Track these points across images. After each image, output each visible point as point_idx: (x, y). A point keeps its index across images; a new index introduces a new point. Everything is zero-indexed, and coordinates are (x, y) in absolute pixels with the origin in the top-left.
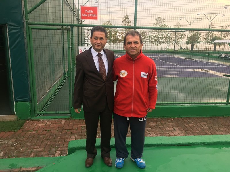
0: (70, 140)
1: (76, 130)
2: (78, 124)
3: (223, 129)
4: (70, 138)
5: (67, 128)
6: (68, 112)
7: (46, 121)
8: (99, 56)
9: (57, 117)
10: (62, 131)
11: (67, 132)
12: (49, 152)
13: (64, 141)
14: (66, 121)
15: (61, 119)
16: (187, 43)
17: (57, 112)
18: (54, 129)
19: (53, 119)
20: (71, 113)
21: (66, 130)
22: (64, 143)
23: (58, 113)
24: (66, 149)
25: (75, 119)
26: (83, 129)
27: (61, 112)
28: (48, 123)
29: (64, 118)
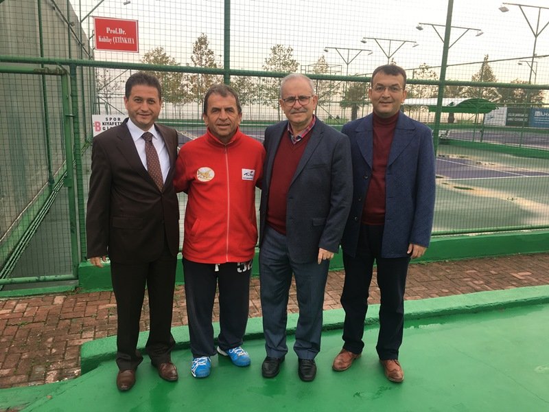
0: (80, 342)
1: (94, 319)
2: (99, 302)
3: (418, 289)
4: (81, 338)
5: (71, 316)
6: (71, 276)
7: (14, 303)
8: (147, 138)
9: (40, 290)
10: (58, 324)
11: (70, 326)
12: (30, 376)
13: (66, 347)
14: (65, 299)
15: (52, 294)
16: (343, 104)
17: (42, 278)
18: (36, 320)
19: (30, 296)
20: (77, 278)
21: (68, 321)
22: (66, 350)
23: (45, 281)
24: (72, 365)
25: (88, 291)
26: (111, 315)
27: (52, 277)
28: (19, 307)
29: (59, 293)
